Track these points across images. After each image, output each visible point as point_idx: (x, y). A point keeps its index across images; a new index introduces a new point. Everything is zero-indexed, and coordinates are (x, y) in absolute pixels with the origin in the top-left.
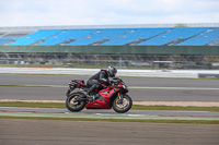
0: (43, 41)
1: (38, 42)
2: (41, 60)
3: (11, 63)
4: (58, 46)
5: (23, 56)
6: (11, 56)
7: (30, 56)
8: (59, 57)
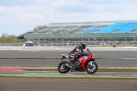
0: (118, 30)
1: (114, 31)
2: (117, 42)
3: (98, 44)
4: (128, 33)
5: (106, 39)
6: (98, 40)
7: (110, 40)
8: (128, 40)
